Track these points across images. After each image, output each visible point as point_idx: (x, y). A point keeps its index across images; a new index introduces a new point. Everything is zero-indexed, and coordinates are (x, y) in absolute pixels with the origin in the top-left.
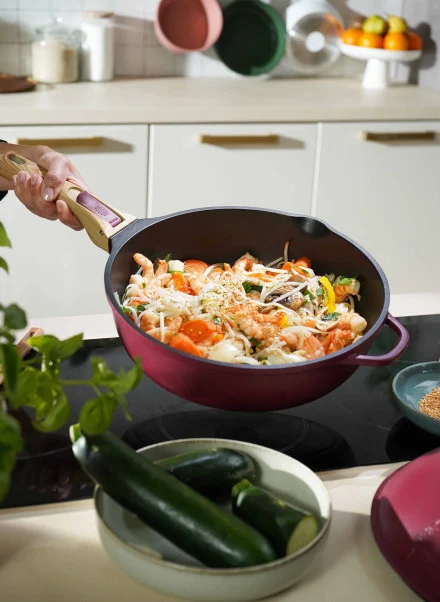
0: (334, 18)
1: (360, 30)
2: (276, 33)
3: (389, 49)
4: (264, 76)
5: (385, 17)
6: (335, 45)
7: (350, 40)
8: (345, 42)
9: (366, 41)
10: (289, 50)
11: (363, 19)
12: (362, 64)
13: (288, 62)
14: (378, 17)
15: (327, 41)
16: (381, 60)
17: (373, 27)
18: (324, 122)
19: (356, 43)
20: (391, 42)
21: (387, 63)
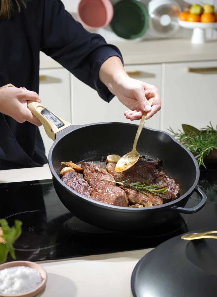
0: (175, 7)
1: (189, 13)
2: (143, 16)
3: (204, 22)
4: (138, 40)
5: (202, 5)
6: (176, 21)
7: (183, 18)
8: (181, 20)
9: (191, 19)
10: (151, 25)
11: (190, 7)
12: (191, 31)
13: (150, 32)
14: (198, 5)
15: (172, 20)
16: (201, 28)
17: (195, 10)
18: (166, 63)
19: (186, 20)
20: (205, 18)
21: (204, 30)
